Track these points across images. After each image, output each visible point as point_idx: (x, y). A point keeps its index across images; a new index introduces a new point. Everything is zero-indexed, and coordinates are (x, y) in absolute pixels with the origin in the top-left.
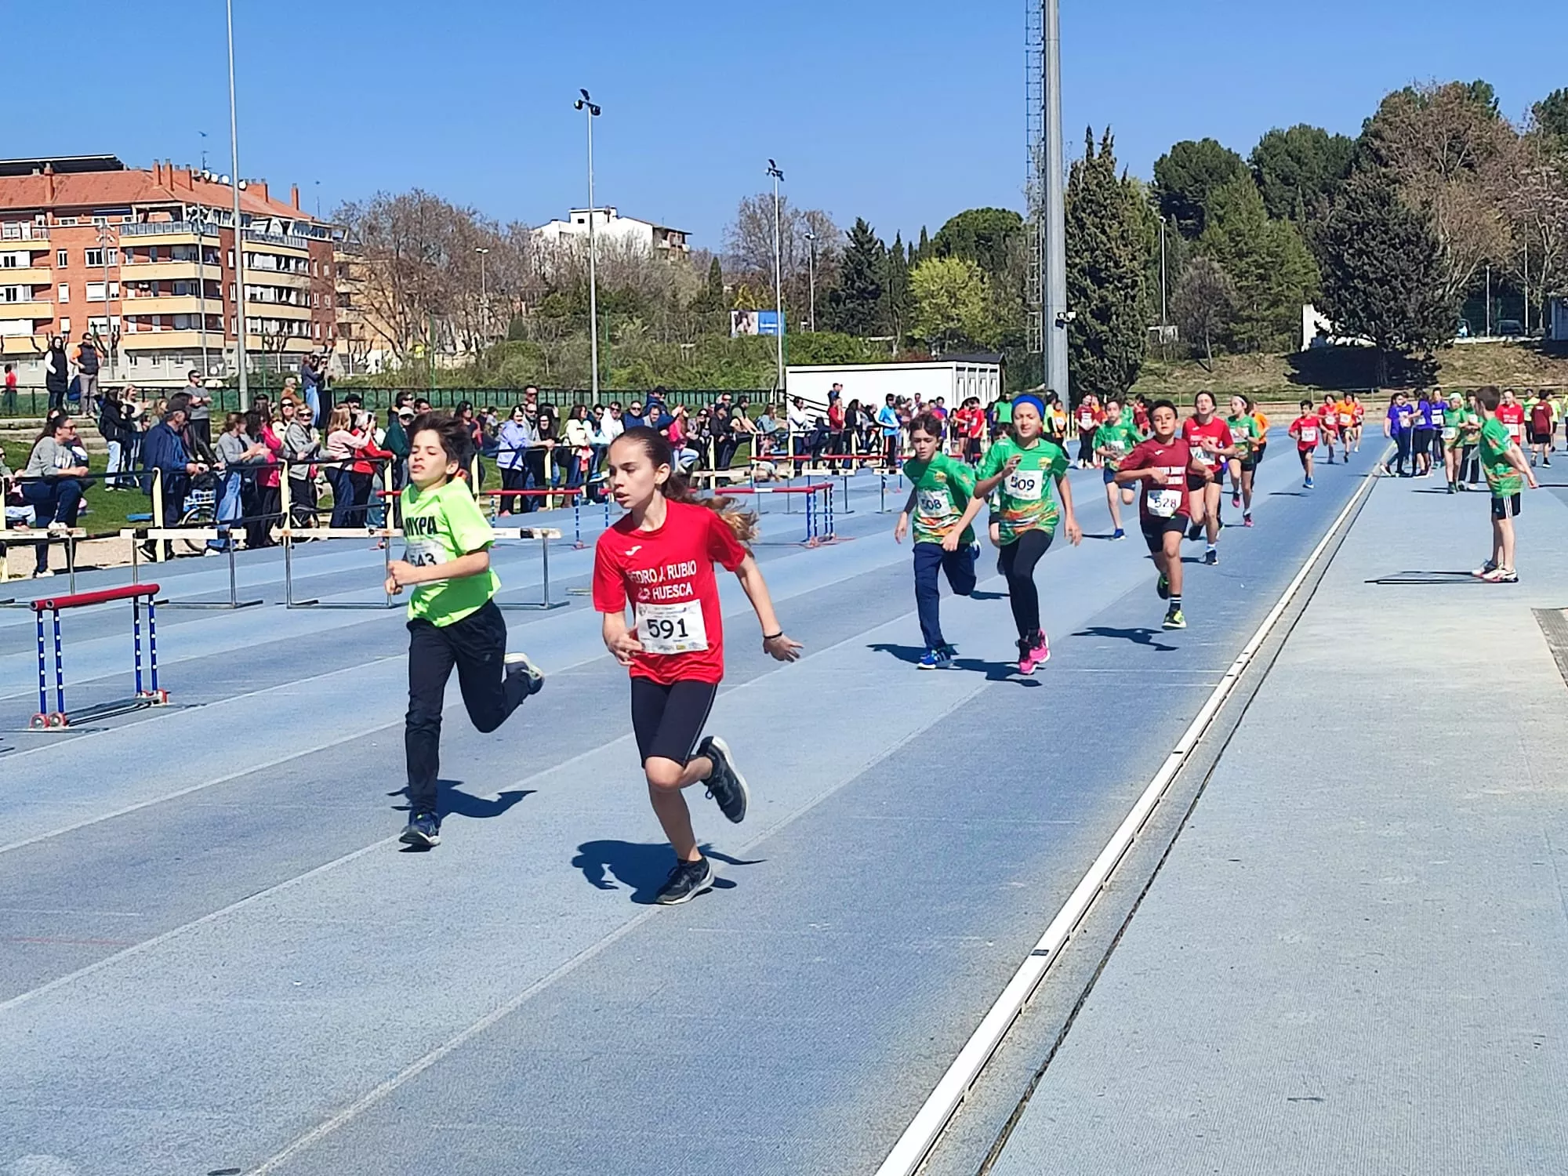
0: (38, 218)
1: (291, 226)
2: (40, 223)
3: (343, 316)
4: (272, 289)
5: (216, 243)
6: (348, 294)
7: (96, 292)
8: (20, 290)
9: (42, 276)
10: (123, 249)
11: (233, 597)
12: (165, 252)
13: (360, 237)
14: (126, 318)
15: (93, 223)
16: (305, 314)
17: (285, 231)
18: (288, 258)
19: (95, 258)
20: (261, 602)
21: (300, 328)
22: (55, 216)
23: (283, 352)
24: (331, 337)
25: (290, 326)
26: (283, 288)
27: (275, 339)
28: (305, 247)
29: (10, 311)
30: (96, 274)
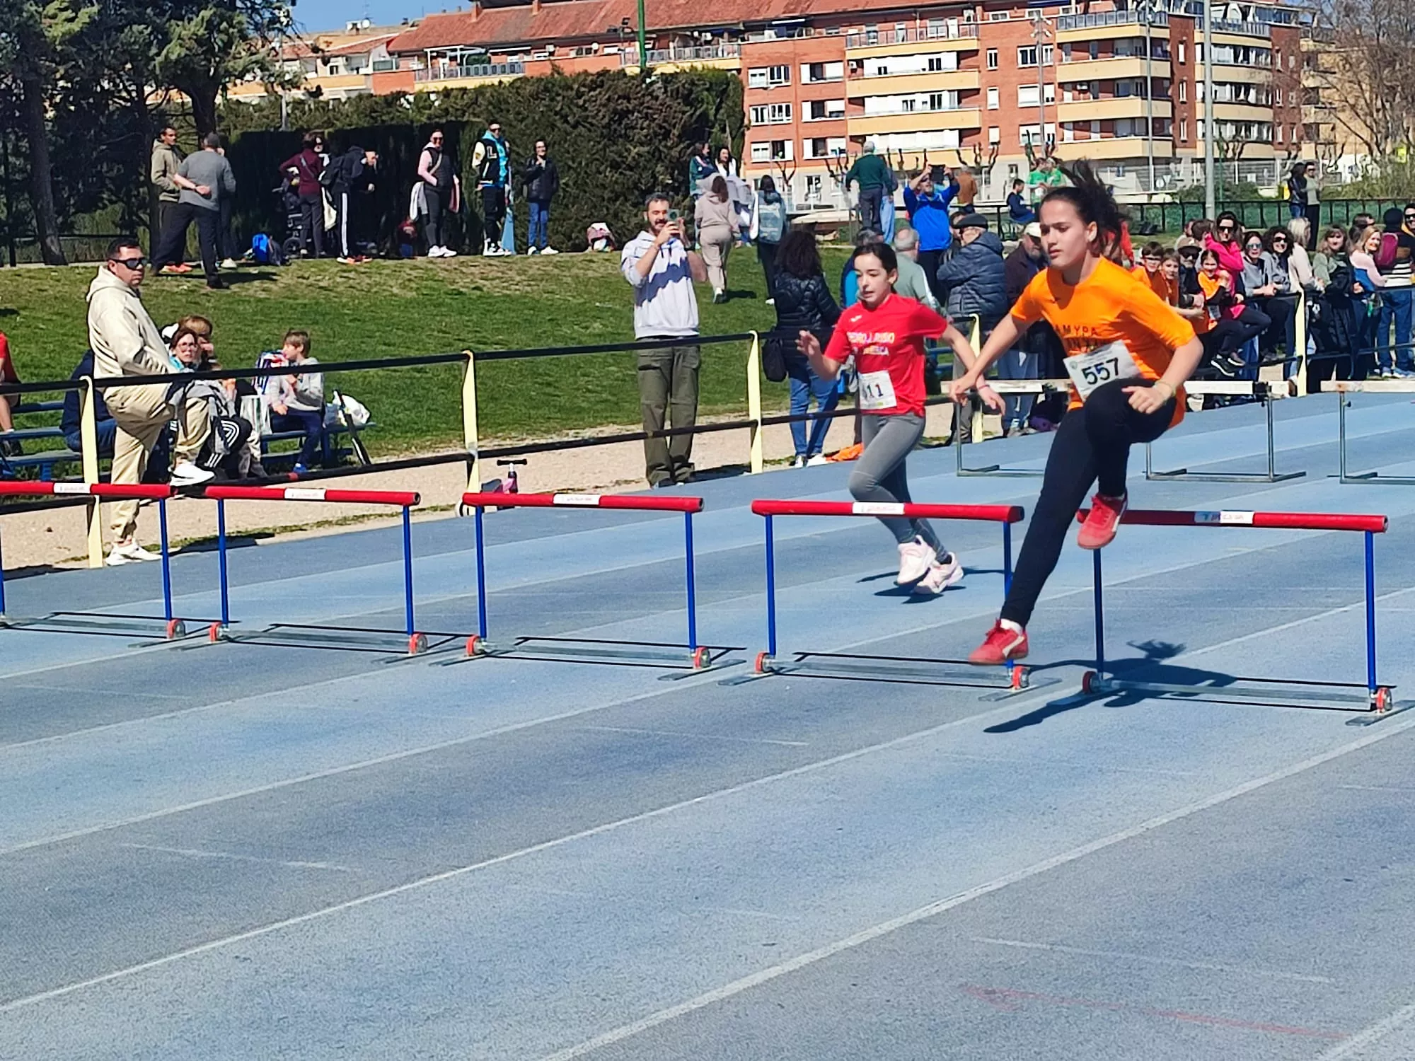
0: (967, 13)
1: (1252, 11)
2: (969, 19)
3: (1310, 114)
4: (1228, 86)
5: (1165, 34)
6: (1316, 89)
7: (1029, 97)
8: (946, 97)
9: (970, 80)
10: (1060, 46)
11: (1271, 468)
12: (1107, 47)
13: (1334, 20)
14: (1062, 125)
15: (1027, 17)
16: (1266, 114)
17: (1245, 16)
18: (1247, 49)
19: (1029, 56)
20: (1304, 474)
21: (1260, 132)
22: (985, 10)
23: (1239, 160)
24: (1295, 140)
25: (1248, 130)
26: (1240, 84)
27: (1231, 145)
28: (1267, 34)
29: (935, 120)
30: (1029, 75)
